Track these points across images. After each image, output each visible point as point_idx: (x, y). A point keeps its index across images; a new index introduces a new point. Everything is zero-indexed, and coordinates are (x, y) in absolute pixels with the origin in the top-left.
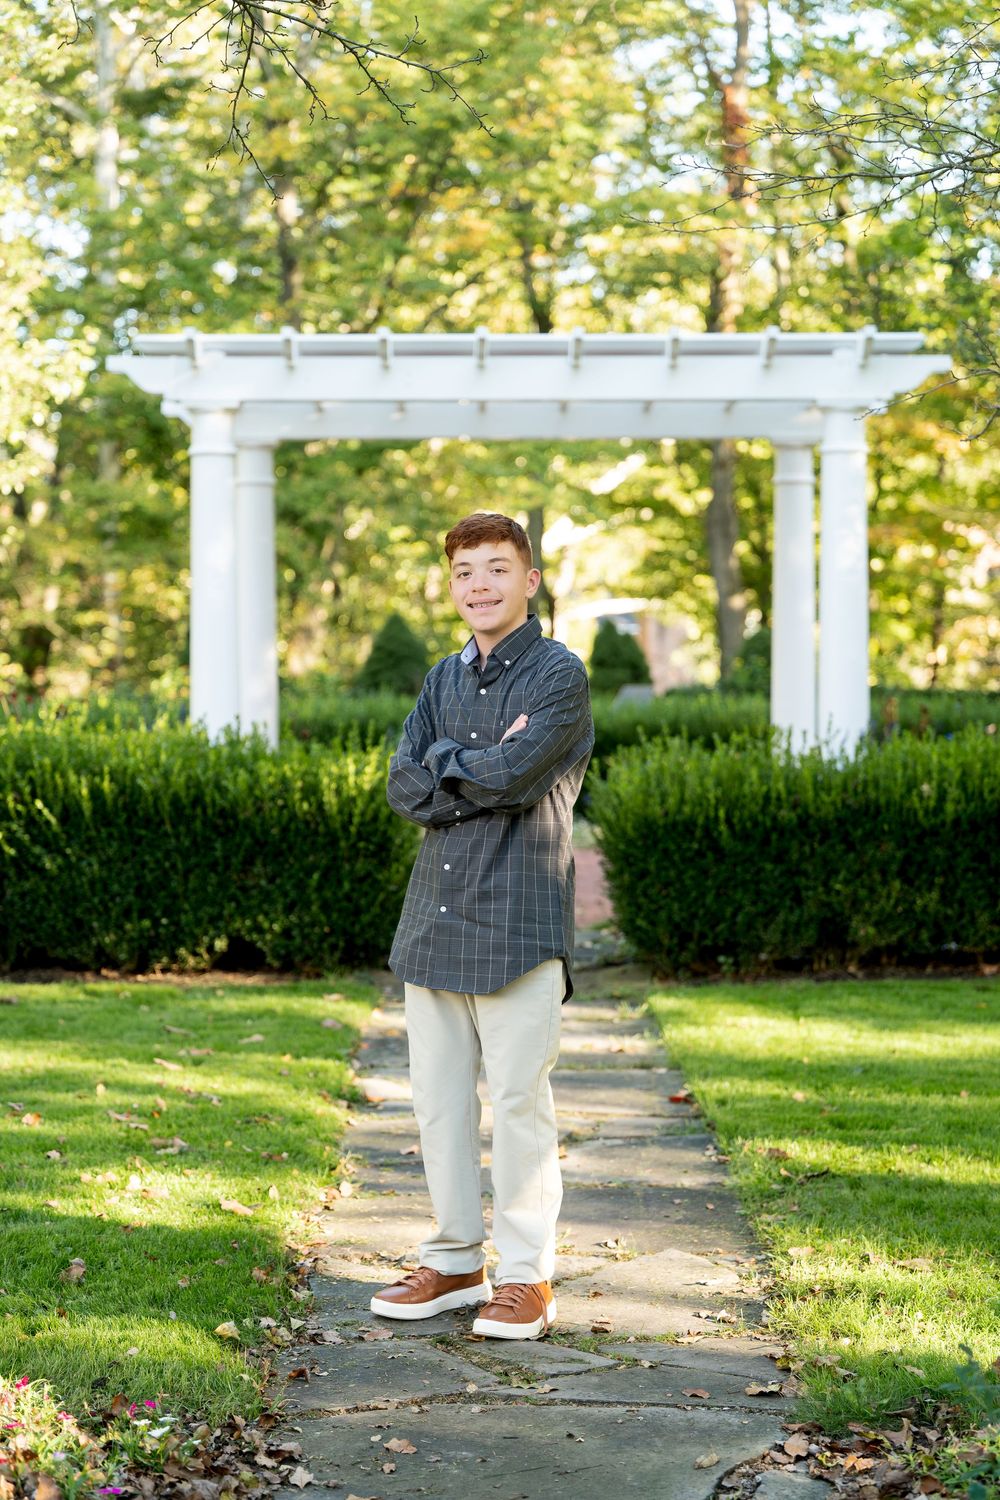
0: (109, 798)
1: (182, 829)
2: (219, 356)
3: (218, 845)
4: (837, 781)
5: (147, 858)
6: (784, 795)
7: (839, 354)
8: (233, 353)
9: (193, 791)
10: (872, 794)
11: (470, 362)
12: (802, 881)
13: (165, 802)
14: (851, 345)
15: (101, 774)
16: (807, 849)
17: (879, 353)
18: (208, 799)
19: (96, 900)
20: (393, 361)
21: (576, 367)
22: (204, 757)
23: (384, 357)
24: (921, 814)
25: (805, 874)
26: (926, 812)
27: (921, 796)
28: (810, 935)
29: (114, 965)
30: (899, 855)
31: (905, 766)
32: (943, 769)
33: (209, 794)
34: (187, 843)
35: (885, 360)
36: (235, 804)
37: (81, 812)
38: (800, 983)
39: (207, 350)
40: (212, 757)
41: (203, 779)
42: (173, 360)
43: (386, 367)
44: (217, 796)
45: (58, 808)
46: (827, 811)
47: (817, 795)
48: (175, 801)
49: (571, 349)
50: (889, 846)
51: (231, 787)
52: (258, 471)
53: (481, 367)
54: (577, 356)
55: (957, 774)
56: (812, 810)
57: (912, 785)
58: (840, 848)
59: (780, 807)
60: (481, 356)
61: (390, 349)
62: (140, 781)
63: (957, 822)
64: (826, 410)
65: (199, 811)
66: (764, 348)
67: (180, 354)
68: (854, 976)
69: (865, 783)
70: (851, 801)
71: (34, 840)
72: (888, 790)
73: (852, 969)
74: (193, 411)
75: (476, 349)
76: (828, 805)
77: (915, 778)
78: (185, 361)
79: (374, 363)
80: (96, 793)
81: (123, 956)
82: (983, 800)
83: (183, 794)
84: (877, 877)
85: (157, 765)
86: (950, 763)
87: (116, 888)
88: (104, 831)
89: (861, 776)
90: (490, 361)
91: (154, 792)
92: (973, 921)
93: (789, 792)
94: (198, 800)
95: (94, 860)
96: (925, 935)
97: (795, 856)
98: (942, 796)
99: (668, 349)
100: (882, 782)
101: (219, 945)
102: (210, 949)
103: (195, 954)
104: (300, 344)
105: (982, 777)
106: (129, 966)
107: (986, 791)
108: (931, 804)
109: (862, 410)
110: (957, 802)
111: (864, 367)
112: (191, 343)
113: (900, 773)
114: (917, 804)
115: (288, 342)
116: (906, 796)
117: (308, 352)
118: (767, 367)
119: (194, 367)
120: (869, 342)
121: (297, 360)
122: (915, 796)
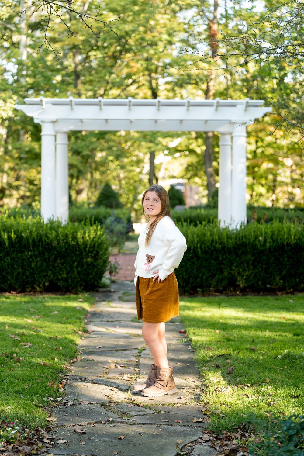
0: (14, 240)
1: (35, 249)
2: (51, 105)
3: (46, 254)
4: (234, 236)
5: (25, 257)
6: (217, 240)
7: (238, 106)
8: (54, 104)
9: (39, 238)
10: (244, 240)
11: (126, 108)
12: (223, 266)
13: (30, 241)
14: (242, 104)
15: (11, 232)
16: (224, 257)
17: (250, 106)
18: (43, 240)
19: (9, 270)
20: (103, 107)
21: (158, 110)
22: (42, 227)
23: (100, 106)
24: (259, 246)
25: (224, 264)
26: (261, 245)
27: (259, 241)
28: (225, 283)
29: (15, 290)
30: (252, 258)
31: (254, 232)
32: (266, 233)
33: (44, 238)
34: (37, 253)
35: (252, 108)
36: (51, 241)
37: (5, 243)
38: (222, 297)
39: (47, 103)
40: (45, 227)
41: (42, 234)
42: (36, 106)
43: (101, 109)
44: (46, 239)
46: (231, 245)
47: (227, 240)
48: (33, 240)
49: (157, 104)
50: (249, 256)
51: (50, 236)
52: (63, 140)
53: (130, 109)
54: (159, 106)
55: (270, 234)
56: (226, 245)
57: (256, 237)
58: (234, 256)
59: (216, 244)
60: (130, 106)
61: (102, 103)
62: (23, 234)
63: (270, 249)
64: (234, 123)
65: (41, 243)
66: (215, 105)
67: (38, 104)
68: (238, 295)
70: (238, 242)
72: (249, 239)
73: (238, 293)
74: (43, 122)
75: (128, 104)
76: (231, 243)
77: (257, 235)
78: (40, 107)
79: (97, 108)
80: (9, 238)
81: (17, 287)
82: (278, 242)
83: (36, 238)
84: (246, 265)
85: (28, 229)
86: (269, 231)
87: (15, 266)
88: (12, 249)
89: (241, 235)
90: (132, 107)
91: (27, 238)
92: (275, 278)
93: (219, 239)
94: (40, 240)
95: (9, 258)
96: (260, 283)
97: (221, 258)
98: (265, 242)
99: (186, 104)
100: (247, 236)
101: (47, 284)
102: (44, 285)
103: (39, 287)
104: (75, 102)
105: (278, 235)
106: (19, 290)
107: (279, 239)
108: (262, 243)
109: (245, 124)
110: (270, 243)
111: (246, 110)
112: (42, 101)
113: (253, 234)
114: (257, 243)
115: (71, 101)
116: (254, 241)
117: (77, 104)
118: (216, 110)
119: (43, 108)
120: (247, 103)
121: (74, 106)
122: (257, 241)
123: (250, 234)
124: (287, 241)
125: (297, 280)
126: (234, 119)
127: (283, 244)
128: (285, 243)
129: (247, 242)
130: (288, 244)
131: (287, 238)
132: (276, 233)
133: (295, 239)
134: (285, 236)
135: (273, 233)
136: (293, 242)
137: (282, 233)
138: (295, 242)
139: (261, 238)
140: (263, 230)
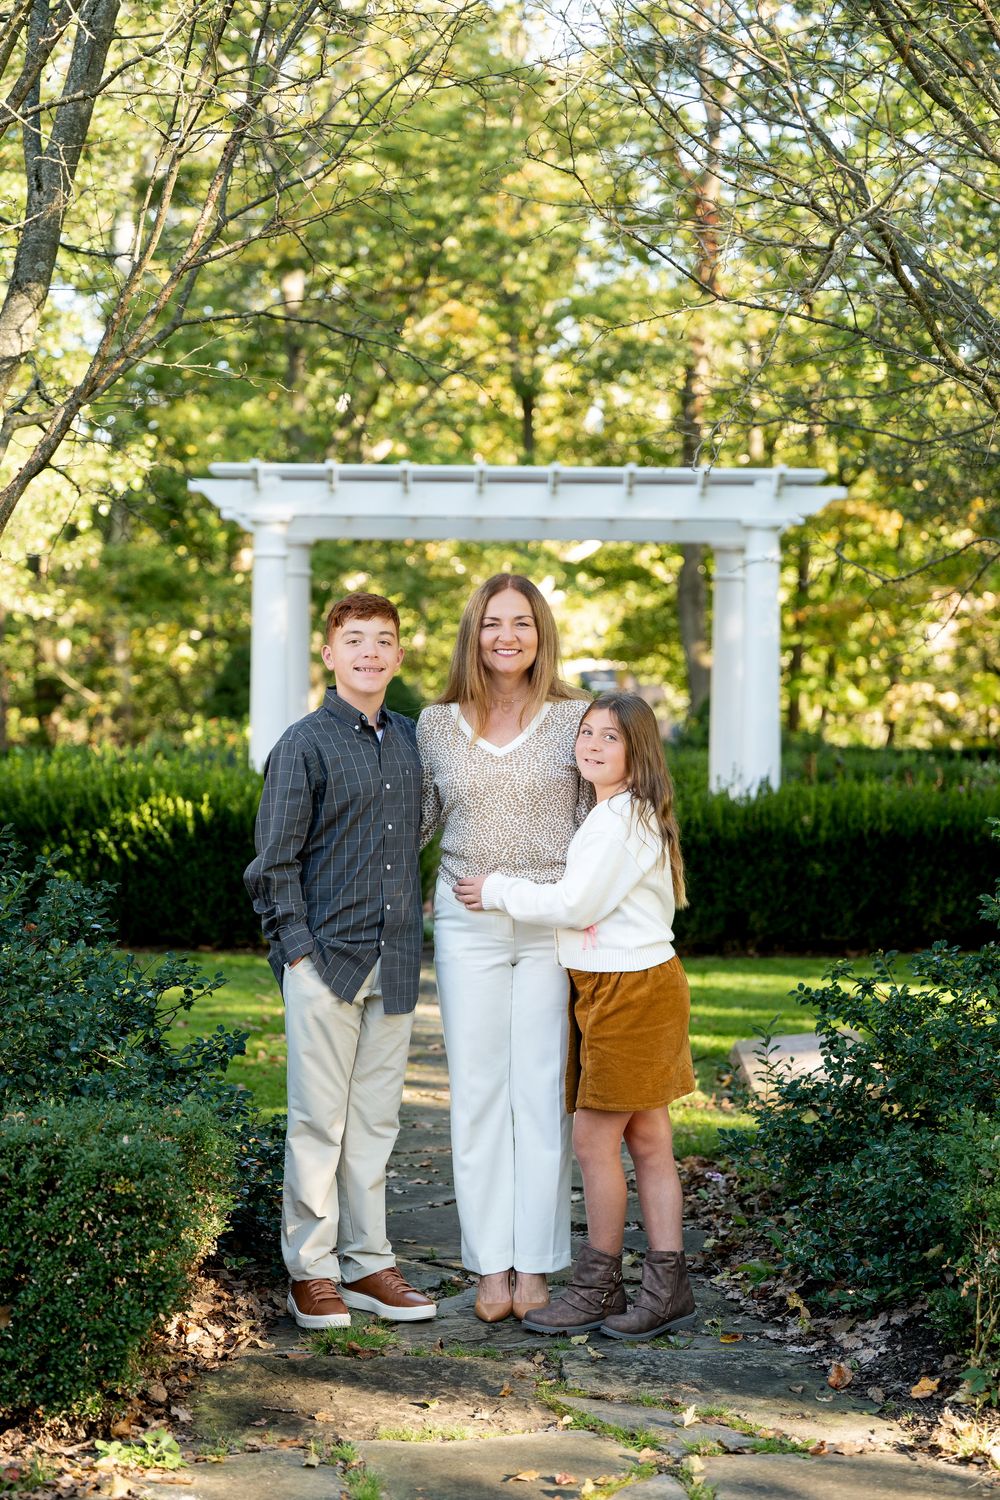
0: (207, 821)
2: (276, 481)
4: (742, 813)
5: (234, 863)
6: (701, 822)
7: (760, 485)
8: (286, 478)
10: (766, 823)
11: (472, 488)
12: (713, 886)
14: (769, 478)
15: (201, 802)
16: (717, 863)
17: (790, 483)
19: (196, 894)
20: (412, 486)
21: (554, 493)
23: (405, 483)
24: (801, 837)
25: (716, 881)
26: (806, 836)
27: (802, 825)
28: (719, 926)
29: (208, 942)
30: (786, 867)
31: (791, 803)
32: (819, 805)
35: (795, 489)
37: (185, 829)
38: (710, 960)
39: (268, 473)
42: (240, 484)
43: (406, 491)
45: (169, 826)
46: (733, 834)
47: (725, 824)
49: (551, 478)
50: (778, 862)
52: (299, 564)
53: (480, 492)
54: (555, 485)
55: (829, 809)
56: (721, 832)
57: (797, 816)
58: (742, 862)
59: (698, 831)
60: (481, 484)
61: (410, 476)
62: (230, 806)
63: (828, 844)
64: (748, 528)
66: (701, 479)
67: (245, 478)
68: (751, 956)
69: (761, 815)
70: (750, 828)
71: (152, 849)
72: (778, 820)
73: (751, 951)
74: (256, 523)
75: (477, 477)
76: (733, 830)
77: (798, 811)
78: (249, 484)
79: (397, 487)
80: (197, 815)
81: (214, 935)
82: (847, 827)
84: (769, 883)
85: (243, 794)
86: (824, 801)
87: (210, 884)
88: (203, 844)
89: (758, 810)
91: (239, 816)
92: (841, 916)
93: (706, 820)
95: (195, 863)
96: (804, 928)
97: (708, 867)
98: (817, 824)
99: (626, 480)
100: (774, 815)
104: (340, 472)
105: (849, 810)
106: (220, 943)
107: (850, 820)
108: (809, 830)
109: (776, 528)
110: (828, 829)
111: (778, 495)
112: (255, 471)
113: (786, 807)
114: (798, 830)
115: (331, 471)
116: (791, 824)
117: (345, 478)
118: (703, 494)
119: (257, 489)
120: (782, 476)
121: (337, 484)
122: (797, 825)
123: (780, 809)
124: (869, 824)
125: (897, 921)
126: (748, 516)
127: (861, 833)
128: (866, 832)
129: (774, 827)
130: (874, 834)
131: (870, 819)
132: (844, 805)
133: (889, 821)
134: (866, 814)
135: (835, 807)
136: (885, 827)
137: (858, 805)
138: (889, 827)
139: (807, 819)
140: (813, 797)
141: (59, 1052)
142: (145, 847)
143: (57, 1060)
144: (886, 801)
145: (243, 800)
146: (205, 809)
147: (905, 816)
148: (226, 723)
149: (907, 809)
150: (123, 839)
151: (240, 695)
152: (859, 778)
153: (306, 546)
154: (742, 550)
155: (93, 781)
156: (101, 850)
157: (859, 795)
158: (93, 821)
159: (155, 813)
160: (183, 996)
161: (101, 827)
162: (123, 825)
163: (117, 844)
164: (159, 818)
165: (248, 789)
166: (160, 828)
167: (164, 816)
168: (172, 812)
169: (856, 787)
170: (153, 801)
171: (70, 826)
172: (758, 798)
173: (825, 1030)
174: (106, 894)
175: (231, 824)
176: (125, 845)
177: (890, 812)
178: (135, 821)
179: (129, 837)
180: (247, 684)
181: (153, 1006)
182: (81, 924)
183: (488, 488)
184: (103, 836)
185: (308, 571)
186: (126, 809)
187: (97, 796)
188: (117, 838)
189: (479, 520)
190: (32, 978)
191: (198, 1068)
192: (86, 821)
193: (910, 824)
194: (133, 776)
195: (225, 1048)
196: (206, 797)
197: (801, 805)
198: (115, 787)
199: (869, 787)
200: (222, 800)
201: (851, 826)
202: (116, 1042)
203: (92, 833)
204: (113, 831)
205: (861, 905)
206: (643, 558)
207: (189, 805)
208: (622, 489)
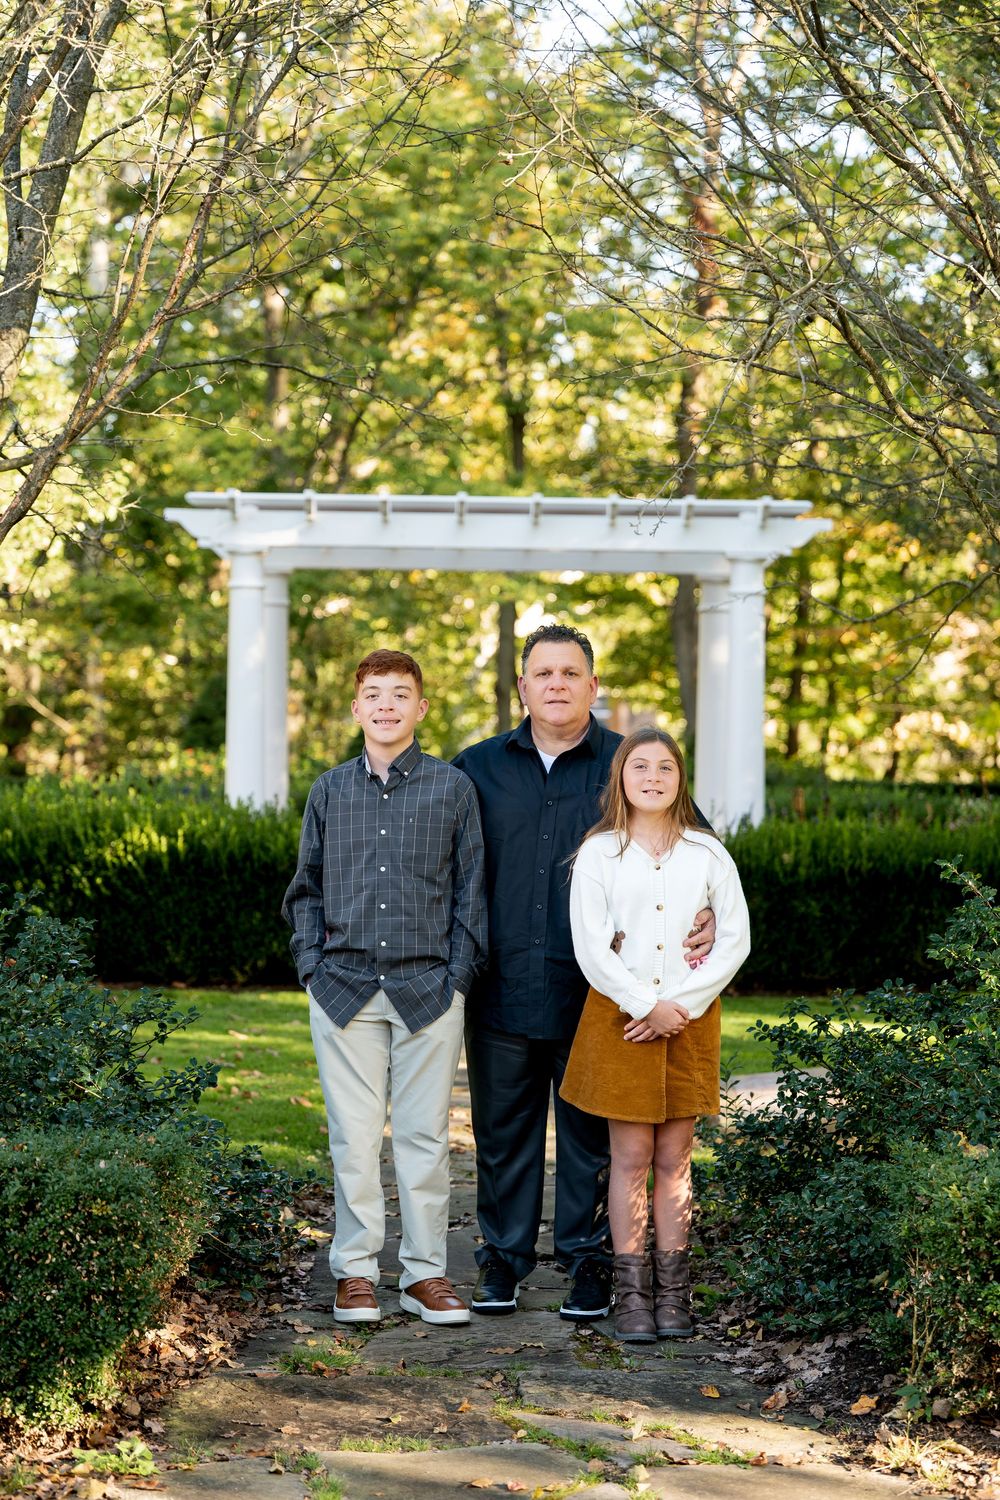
0: (182, 857)
1: (236, 878)
2: (253, 510)
3: (262, 890)
5: (209, 899)
7: (744, 517)
8: (263, 507)
9: (244, 850)
11: (452, 518)
13: (224, 857)
14: (753, 510)
15: (176, 836)
17: (775, 515)
18: (255, 856)
19: (170, 930)
20: (392, 516)
21: (536, 524)
22: (252, 825)
23: (385, 514)
24: (781, 875)
26: (785, 874)
27: (782, 862)
29: (182, 979)
30: (766, 905)
31: (771, 841)
32: (798, 842)
33: (256, 852)
34: (239, 888)
35: (780, 521)
36: (275, 860)
37: (159, 864)
39: (245, 503)
40: (258, 825)
41: (251, 841)
42: (217, 513)
43: (385, 521)
44: (262, 854)
45: (143, 862)
48: (231, 857)
49: (532, 509)
50: (758, 900)
51: (272, 847)
52: (277, 594)
53: (461, 522)
54: (536, 516)
55: (808, 848)
57: (775, 853)
60: (461, 515)
61: (389, 507)
62: (205, 842)
63: (808, 881)
64: (733, 561)
65: (248, 864)
66: (684, 512)
67: (222, 507)
69: (741, 852)
71: (125, 884)
72: (758, 858)
74: (233, 554)
75: (457, 508)
77: (778, 849)
78: (226, 514)
79: (376, 517)
80: (172, 849)
81: (188, 972)
82: (828, 866)
83: (236, 851)
85: (217, 829)
86: (803, 838)
87: (185, 920)
88: (177, 879)
89: (738, 847)
90: (468, 518)
91: (216, 852)
92: (821, 955)
94: (248, 856)
95: (169, 899)
96: (784, 967)
98: (797, 864)
99: (609, 511)
100: (753, 852)
101: (261, 963)
102: (254, 967)
103: (243, 972)
104: (318, 502)
105: (829, 848)
106: (193, 979)
107: (830, 858)
108: (789, 869)
109: (761, 561)
110: (809, 867)
111: (763, 527)
112: (232, 500)
113: (766, 845)
114: (778, 868)
115: (309, 501)
116: (771, 862)
117: (322, 508)
118: (687, 526)
119: (234, 518)
120: (767, 508)
121: (315, 515)
122: (777, 862)
123: (759, 847)
124: (850, 862)
125: (878, 960)
126: (732, 548)
127: (841, 871)
128: (847, 869)
129: (753, 864)
130: (855, 872)
131: (851, 856)
132: (824, 842)
133: (870, 859)
134: (847, 852)
135: (815, 845)
136: (866, 865)
137: (838, 843)
138: (871, 865)
139: (787, 857)
140: (793, 835)
141: (39, 1082)
142: (119, 883)
143: (36, 1090)
144: (866, 839)
145: (217, 835)
146: (180, 844)
147: (886, 854)
148: (202, 755)
149: (888, 847)
150: (96, 875)
151: (217, 724)
152: (841, 816)
153: (284, 575)
154: (726, 581)
155: (66, 816)
156: (75, 886)
157: (840, 832)
158: (66, 856)
159: (129, 848)
160: (157, 1030)
161: (74, 862)
162: (97, 860)
163: (91, 880)
164: (133, 853)
165: (223, 823)
166: (134, 864)
167: (138, 852)
168: (146, 848)
169: (837, 824)
170: (128, 836)
171: (44, 861)
172: (738, 835)
173: (783, 1065)
174: (84, 930)
175: (205, 860)
176: (99, 881)
177: (870, 851)
178: (108, 856)
179: (103, 873)
180: (222, 713)
181: (127, 1039)
182: (59, 960)
183: (469, 518)
184: (77, 872)
185: (285, 601)
186: (100, 844)
187: (71, 831)
188: (90, 873)
189: (460, 551)
190: (13, 1011)
191: (171, 1100)
192: (59, 855)
193: (891, 862)
194: (108, 811)
195: (198, 1080)
196: (180, 832)
197: (781, 843)
198: (88, 820)
199: (850, 823)
200: (197, 836)
201: (833, 864)
202: (93, 1073)
203: (65, 868)
204: (87, 866)
205: (842, 943)
206: (638, 581)
207: (164, 840)
208: (605, 520)
